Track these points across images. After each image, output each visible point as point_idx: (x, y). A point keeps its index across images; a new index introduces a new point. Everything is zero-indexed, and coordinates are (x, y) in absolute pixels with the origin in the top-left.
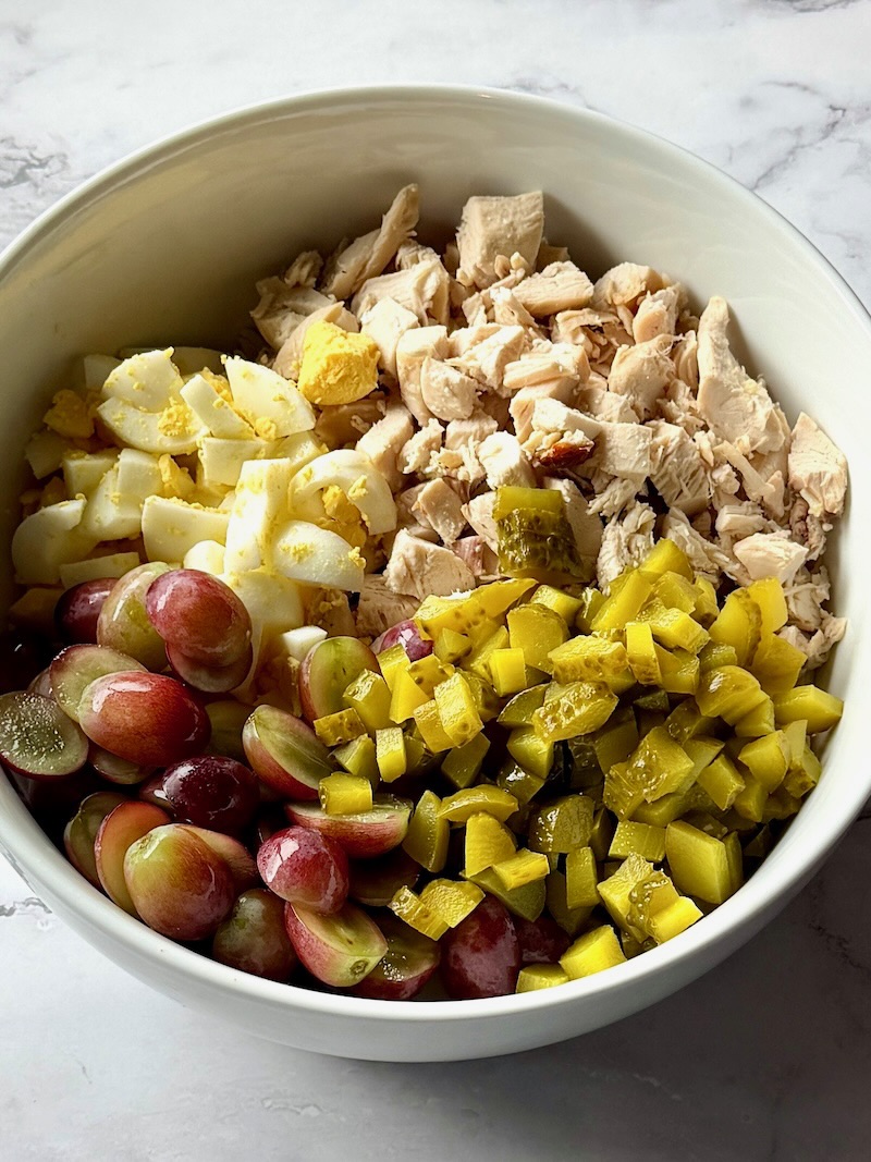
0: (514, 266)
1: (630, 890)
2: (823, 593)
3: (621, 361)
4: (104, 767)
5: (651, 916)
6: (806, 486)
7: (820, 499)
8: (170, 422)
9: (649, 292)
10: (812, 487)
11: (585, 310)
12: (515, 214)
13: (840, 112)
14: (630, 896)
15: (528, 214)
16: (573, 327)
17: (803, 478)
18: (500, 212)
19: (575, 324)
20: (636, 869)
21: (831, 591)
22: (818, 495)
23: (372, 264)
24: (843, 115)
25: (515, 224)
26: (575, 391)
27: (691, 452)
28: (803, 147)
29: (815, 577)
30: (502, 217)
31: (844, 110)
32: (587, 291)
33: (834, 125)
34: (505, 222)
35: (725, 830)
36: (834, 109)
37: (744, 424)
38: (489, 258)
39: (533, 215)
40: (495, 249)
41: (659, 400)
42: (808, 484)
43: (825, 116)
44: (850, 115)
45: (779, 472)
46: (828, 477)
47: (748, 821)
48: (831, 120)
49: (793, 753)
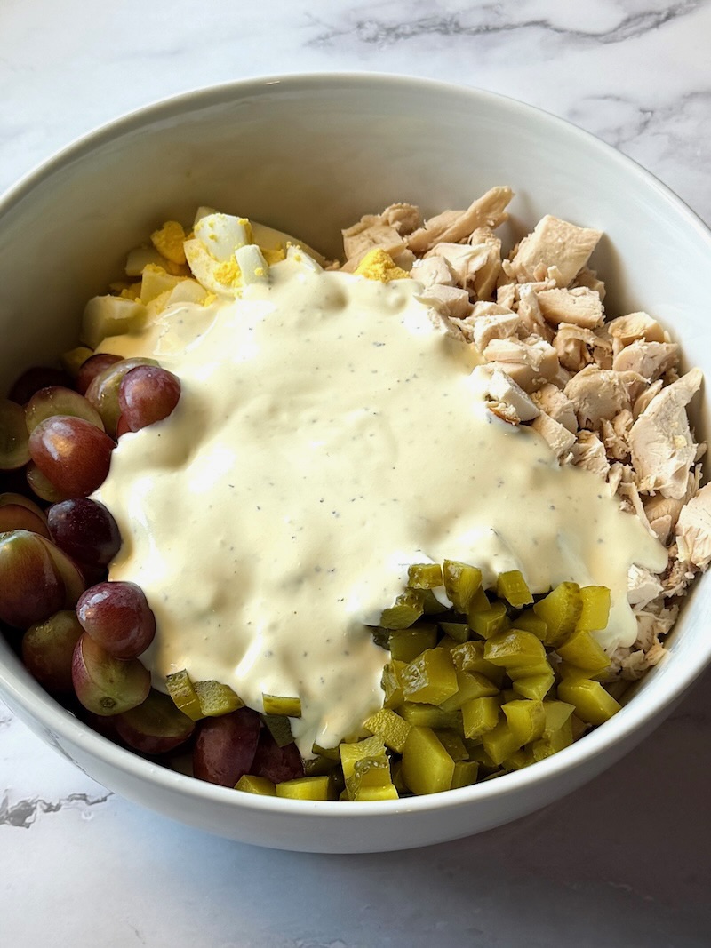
0: (550, 275)
1: (357, 760)
2: (664, 628)
3: (586, 375)
4: (34, 478)
5: (361, 786)
6: (684, 534)
7: (690, 550)
8: (222, 271)
9: (644, 339)
10: (688, 537)
11: (586, 330)
12: (570, 238)
13: (649, 114)
14: (356, 764)
15: (581, 243)
16: (569, 337)
17: (684, 528)
18: (560, 232)
19: (571, 335)
20: (374, 747)
21: (672, 628)
22: (690, 545)
23: (451, 232)
24: (652, 115)
25: (566, 246)
26: (534, 381)
27: (601, 467)
28: (624, 142)
29: (664, 611)
30: (560, 236)
31: (652, 112)
32: (593, 316)
33: (645, 124)
34: (560, 241)
35: (467, 757)
36: (644, 111)
37: (659, 467)
38: (534, 261)
39: (584, 245)
40: (542, 257)
41: (602, 419)
42: (686, 533)
43: (638, 118)
44: (658, 114)
45: (670, 517)
46: (704, 535)
47: (490, 759)
48: (643, 120)
49: (547, 726)
